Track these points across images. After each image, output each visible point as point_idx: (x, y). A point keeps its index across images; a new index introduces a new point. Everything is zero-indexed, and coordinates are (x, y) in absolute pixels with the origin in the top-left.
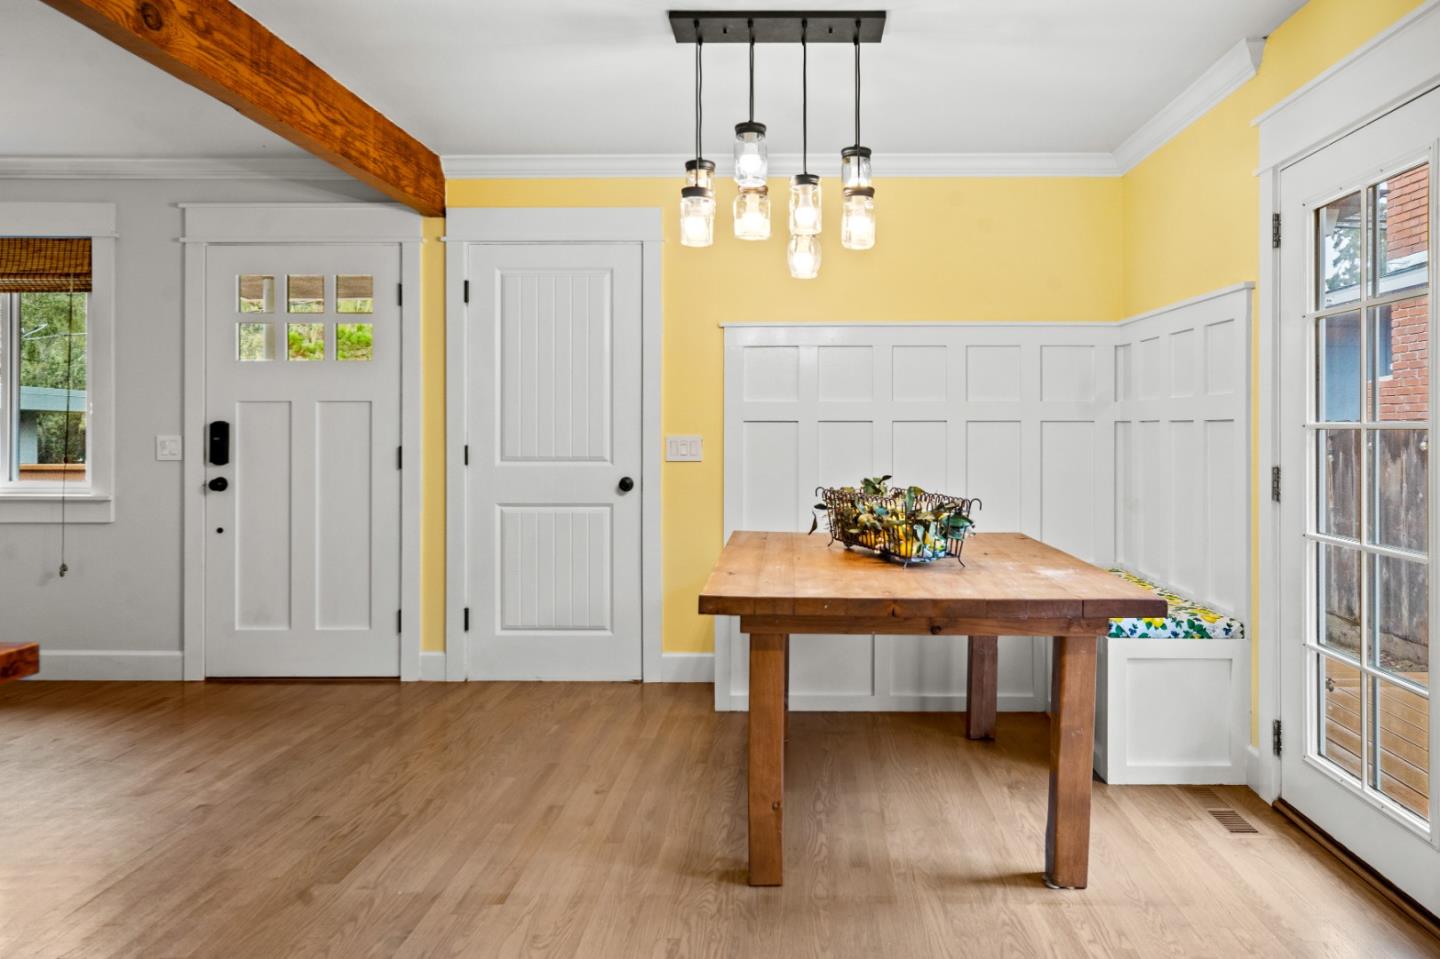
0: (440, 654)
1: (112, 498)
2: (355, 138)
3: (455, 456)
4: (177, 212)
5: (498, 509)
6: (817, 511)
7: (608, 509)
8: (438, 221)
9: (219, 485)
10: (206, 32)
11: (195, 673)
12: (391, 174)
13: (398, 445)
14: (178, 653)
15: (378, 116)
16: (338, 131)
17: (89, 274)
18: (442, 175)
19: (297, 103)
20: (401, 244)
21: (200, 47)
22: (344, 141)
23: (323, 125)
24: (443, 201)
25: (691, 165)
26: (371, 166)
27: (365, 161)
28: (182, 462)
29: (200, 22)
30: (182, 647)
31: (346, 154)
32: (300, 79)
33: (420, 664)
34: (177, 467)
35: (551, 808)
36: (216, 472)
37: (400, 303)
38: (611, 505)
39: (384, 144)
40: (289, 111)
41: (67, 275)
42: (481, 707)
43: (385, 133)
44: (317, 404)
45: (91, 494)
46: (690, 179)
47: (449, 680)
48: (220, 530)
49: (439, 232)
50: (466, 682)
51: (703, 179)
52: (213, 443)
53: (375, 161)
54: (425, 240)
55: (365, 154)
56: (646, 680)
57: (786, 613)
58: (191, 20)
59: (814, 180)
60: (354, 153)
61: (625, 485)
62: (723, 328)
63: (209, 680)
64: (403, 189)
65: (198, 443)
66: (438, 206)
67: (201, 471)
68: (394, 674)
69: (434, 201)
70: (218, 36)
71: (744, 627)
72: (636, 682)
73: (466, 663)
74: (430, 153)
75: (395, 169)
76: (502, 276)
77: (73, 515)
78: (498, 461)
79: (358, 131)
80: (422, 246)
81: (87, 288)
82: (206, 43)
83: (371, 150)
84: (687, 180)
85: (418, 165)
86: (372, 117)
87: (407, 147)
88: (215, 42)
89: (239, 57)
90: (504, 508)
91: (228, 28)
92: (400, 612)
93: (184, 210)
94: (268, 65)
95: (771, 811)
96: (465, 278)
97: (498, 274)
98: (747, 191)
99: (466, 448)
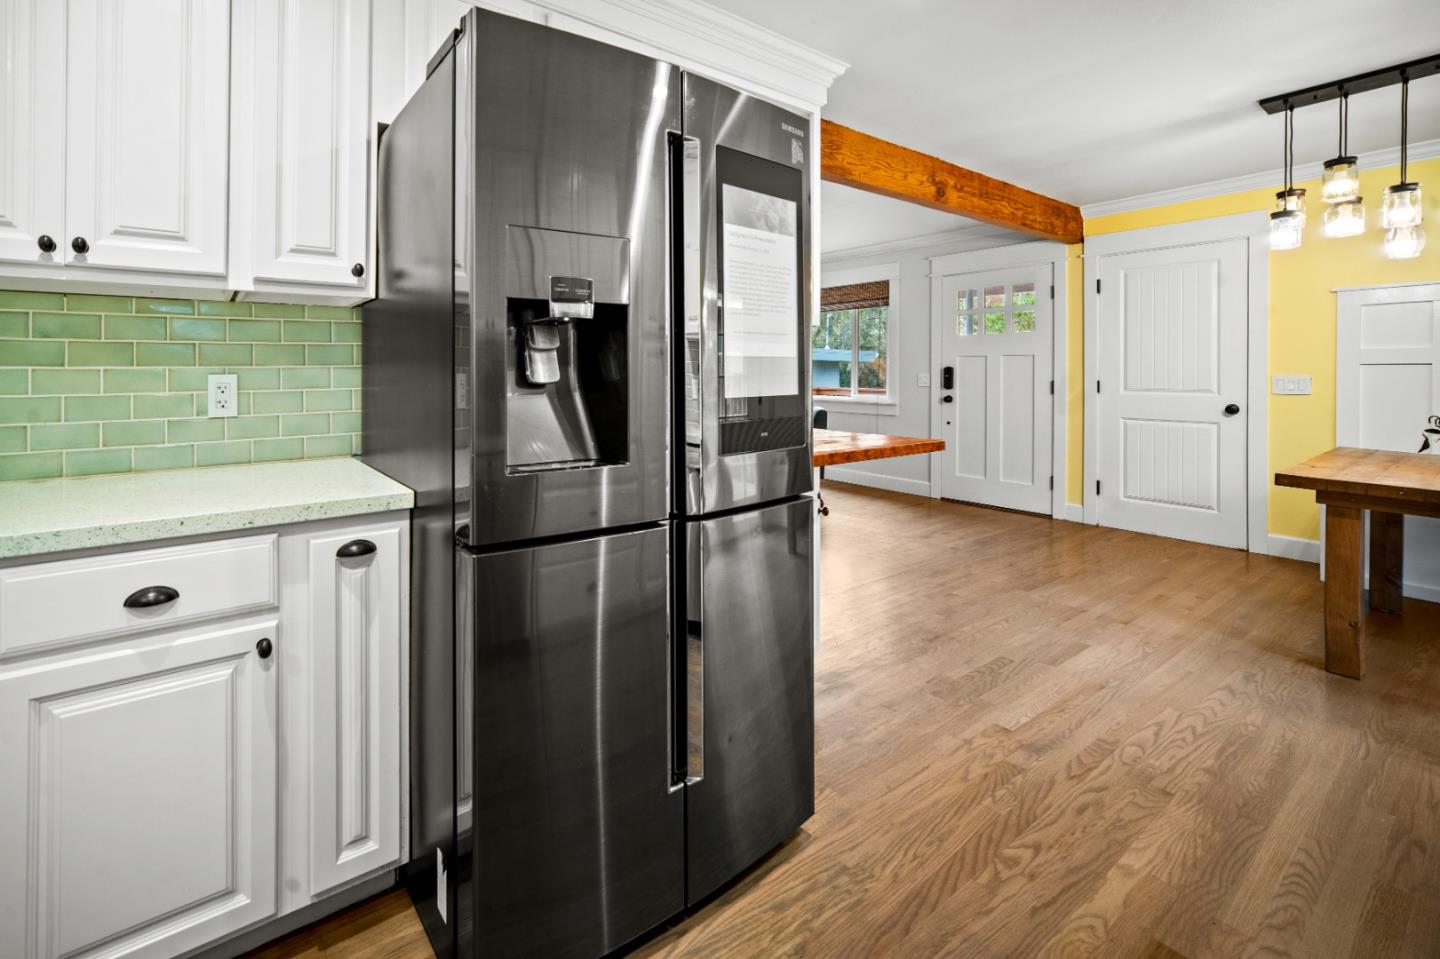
0: (1080, 506)
1: (897, 403)
2: (1029, 214)
3: (1091, 387)
4: (928, 262)
5: (1122, 421)
6: (1427, 434)
7: (1215, 426)
8: (1079, 246)
9: (948, 399)
10: (960, 190)
11: (936, 494)
12: (1050, 227)
13: (1051, 380)
14: (927, 483)
15: (1042, 197)
16: (1020, 213)
17: (888, 298)
18: (1081, 218)
19: (999, 206)
20: (1053, 263)
21: (959, 197)
22: (1024, 218)
23: (1013, 213)
24: (1082, 233)
25: (1281, 195)
26: (1038, 226)
27: (1034, 225)
28: (930, 387)
29: (959, 186)
30: (930, 480)
31: (1024, 225)
32: (1001, 193)
33: (1066, 509)
34: (927, 390)
35: (1160, 596)
36: (947, 393)
37: (1053, 297)
38: (1218, 424)
39: (1045, 211)
40: (996, 212)
41: (878, 299)
42: (1109, 540)
43: (1046, 205)
44: (1002, 358)
45: (889, 401)
46: (1280, 205)
47: (1085, 522)
48: (948, 423)
49: (1079, 252)
50: (1097, 526)
51: (1292, 203)
52: (945, 378)
53: (1040, 222)
54: (1070, 259)
55: (1035, 221)
56: (1251, 550)
57: (1359, 493)
58: (955, 187)
59: (1413, 187)
60: (1028, 222)
61: (1231, 410)
62: (1336, 292)
63: (943, 499)
64: (1056, 234)
65: (938, 378)
66: (1078, 237)
67: (939, 392)
68: (1049, 513)
69: (1076, 235)
70: (966, 189)
71: (1320, 499)
72: (1242, 550)
73: (1097, 513)
74: (1073, 207)
75: (1052, 224)
76: (1126, 275)
77: (882, 411)
78: (1122, 390)
79: (1030, 210)
80: (1067, 262)
81: (887, 304)
82: (960, 194)
83: (1038, 217)
84: (1277, 206)
85: (1066, 217)
86: (1037, 199)
87: (1058, 208)
88: (966, 193)
89: (974, 195)
90: (1127, 421)
91: (969, 183)
92: (1052, 478)
93: (931, 261)
94: (987, 193)
95: (1349, 627)
96: (1098, 278)
97: (1122, 274)
98: (1338, 205)
99: (1098, 382)
